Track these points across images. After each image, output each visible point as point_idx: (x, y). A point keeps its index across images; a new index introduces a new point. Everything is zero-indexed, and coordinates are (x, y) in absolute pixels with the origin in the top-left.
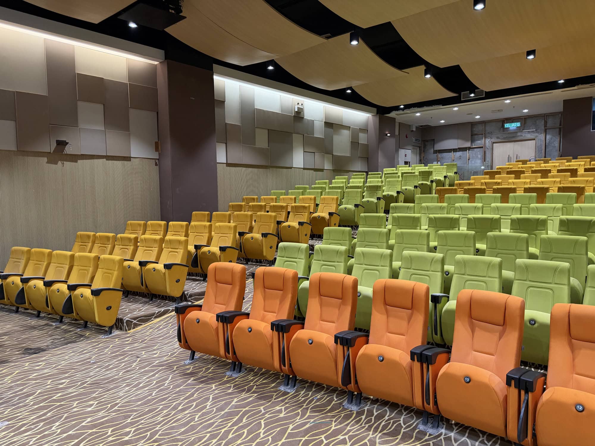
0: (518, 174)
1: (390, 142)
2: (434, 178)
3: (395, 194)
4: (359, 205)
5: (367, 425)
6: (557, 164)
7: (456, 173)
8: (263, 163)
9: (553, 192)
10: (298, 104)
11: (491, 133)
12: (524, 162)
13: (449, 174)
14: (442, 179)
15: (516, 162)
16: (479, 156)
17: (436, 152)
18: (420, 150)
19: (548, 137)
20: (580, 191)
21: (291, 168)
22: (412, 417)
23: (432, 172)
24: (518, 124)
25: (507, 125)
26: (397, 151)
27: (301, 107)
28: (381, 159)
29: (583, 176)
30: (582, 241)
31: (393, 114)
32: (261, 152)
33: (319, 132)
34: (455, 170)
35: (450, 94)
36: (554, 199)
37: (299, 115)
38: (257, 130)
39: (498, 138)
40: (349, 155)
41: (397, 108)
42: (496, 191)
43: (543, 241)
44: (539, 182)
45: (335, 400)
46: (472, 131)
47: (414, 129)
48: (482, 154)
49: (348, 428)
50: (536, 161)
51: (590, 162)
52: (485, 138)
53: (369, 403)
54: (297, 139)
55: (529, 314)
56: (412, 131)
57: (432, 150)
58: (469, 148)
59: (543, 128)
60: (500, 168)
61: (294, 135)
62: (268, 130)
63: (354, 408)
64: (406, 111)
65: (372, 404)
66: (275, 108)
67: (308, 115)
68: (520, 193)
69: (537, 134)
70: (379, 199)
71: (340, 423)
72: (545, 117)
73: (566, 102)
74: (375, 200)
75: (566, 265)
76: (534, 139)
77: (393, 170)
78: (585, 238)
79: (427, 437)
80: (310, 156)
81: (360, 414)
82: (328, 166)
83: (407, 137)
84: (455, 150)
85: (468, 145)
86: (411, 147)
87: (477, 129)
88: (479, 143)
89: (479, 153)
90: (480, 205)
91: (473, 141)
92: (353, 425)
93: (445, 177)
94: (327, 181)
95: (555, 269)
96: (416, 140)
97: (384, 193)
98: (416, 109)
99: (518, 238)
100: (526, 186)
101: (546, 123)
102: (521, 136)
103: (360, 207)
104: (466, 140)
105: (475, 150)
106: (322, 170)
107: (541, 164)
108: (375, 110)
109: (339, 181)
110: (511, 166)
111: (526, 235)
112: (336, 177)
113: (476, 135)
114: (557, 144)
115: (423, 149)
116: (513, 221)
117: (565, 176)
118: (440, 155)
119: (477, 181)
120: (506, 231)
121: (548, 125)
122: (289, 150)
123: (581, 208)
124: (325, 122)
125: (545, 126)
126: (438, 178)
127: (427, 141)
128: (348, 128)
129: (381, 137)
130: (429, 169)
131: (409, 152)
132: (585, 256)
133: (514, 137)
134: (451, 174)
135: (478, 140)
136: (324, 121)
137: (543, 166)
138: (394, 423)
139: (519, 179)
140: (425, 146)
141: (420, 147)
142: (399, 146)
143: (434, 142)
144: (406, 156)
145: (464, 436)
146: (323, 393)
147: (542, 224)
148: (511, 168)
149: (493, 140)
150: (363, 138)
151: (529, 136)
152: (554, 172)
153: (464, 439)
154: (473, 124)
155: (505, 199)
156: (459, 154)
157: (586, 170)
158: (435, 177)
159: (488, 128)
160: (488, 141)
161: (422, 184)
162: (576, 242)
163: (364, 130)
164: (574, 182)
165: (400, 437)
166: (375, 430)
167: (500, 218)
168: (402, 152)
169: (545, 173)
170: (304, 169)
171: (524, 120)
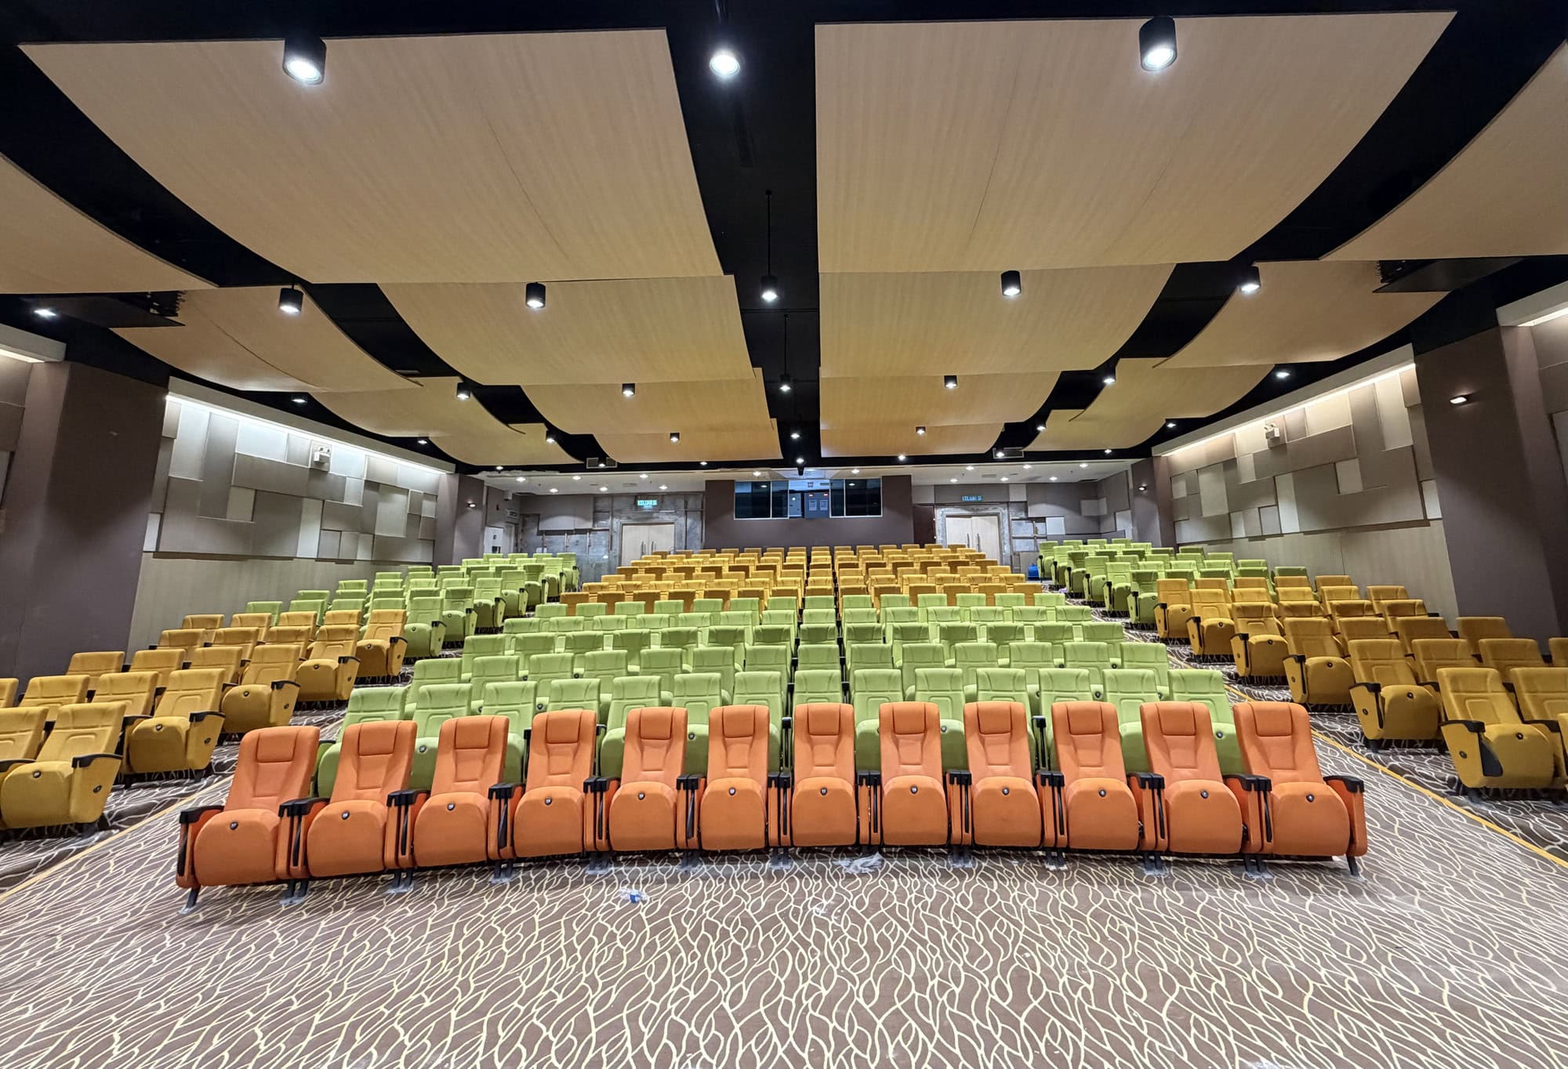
0: (659, 572)
1: (474, 517)
2: (546, 575)
3: (492, 603)
4: (439, 622)
5: (528, 889)
6: (701, 560)
7: (575, 568)
8: (240, 552)
9: (699, 598)
10: (322, 449)
11: (620, 511)
12: (664, 555)
13: (565, 569)
14: (557, 577)
15: (653, 554)
16: (604, 542)
17: (540, 533)
18: (516, 529)
19: (689, 521)
20: (725, 595)
21: (291, 559)
22: (577, 868)
23: (543, 567)
24: (655, 502)
25: (640, 503)
26: (483, 530)
27: (325, 455)
28: (458, 544)
29: (728, 577)
30: (730, 651)
31: (482, 476)
32: (237, 531)
33: (353, 495)
34: (574, 564)
35: (571, 460)
36: (701, 607)
37: (319, 469)
38: (233, 490)
39: (629, 518)
40: (402, 536)
41: (492, 469)
42: (637, 597)
43: (695, 655)
44: (682, 585)
45: (476, 881)
46: (595, 507)
47: (510, 498)
48: (608, 539)
49: (507, 898)
50: (677, 553)
51: (735, 557)
52: (613, 517)
53: (521, 871)
54: (311, 508)
55: (691, 728)
56: (507, 500)
57: (535, 531)
58: (590, 531)
59: (683, 509)
60: (636, 564)
61: (306, 500)
62: (256, 491)
63: (506, 881)
64: (503, 473)
65: (524, 871)
66: (278, 455)
67: (335, 469)
68: (664, 600)
69: (675, 517)
70: (469, 611)
71: (493, 897)
72: (685, 495)
73: (708, 482)
74: (463, 614)
75: (718, 675)
76: (673, 523)
77: (479, 563)
78: (732, 648)
79: (598, 878)
80: (331, 540)
81: (512, 884)
82: (363, 554)
83: (498, 509)
84: (570, 532)
85: (589, 525)
86: (503, 524)
87: (601, 505)
88: (604, 523)
89: (603, 538)
90: (624, 617)
91: (595, 521)
92: (510, 894)
93: (561, 574)
94: (365, 581)
95: (709, 681)
96: (512, 513)
97: (476, 601)
98: (520, 472)
99: (672, 654)
100: (672, 590)
101: (686, 503)
102: (658, 517)
103: (440, 625)
104: (587, 519)
105: (599, 533)
106: (350, 562)
107: (682, 558)
108: (453, 466)
109: (386, 581)
110: (648, 561)
111: (680, 649)
112: (378, 574)
113: (600, 511)
114: (698, 530)
115: (520, 529)
116: (663, 635)
117: (710, 576)
118: (547, 538)
119: (612, 583)
120: (656, 647)
121: (689, 507)
122: (294, 525)
123: (727, 617)
124: (366, 481)
125: (686, 508)
126: (551, 576)
127: (528, 516)
128: (405, 491)
129: (461, 508)
130: (536, 561)
131: (499, 532)
132: (732, 667)
133: (647, 519)
134: (569, 570)
135: (602, 520)
136: (365, 478)
137: (686, 562)
138: (558, 878)
139: (661, 580)
140: (524, 524)
141: (516, 524)
142: (487, 523)
143: (538, 518)
144: (495, 537)
145: (633, 866)
146: (455, 879)
147: (692, 636)
148: (649, 564)
149: (624, 521)
150: (428, 509)
151: (667, 519)
152: (698, 572)
153: (634, 869)
154: (596, 497)
155: (649, 609)
156: (575, 538)
157: (731, 569)
158: (548, 574)
159: (617, 505)
160: (616, 521)
161: (529, 585)
162: (725, 653)
163: (432, 496)
164: (719, 584)
165: (569, 886)
166: (540, 890)
167: (650, 633)
168: (490, 532)
169: (689, 572)
170: (318, 560)
171: (660, 497)
